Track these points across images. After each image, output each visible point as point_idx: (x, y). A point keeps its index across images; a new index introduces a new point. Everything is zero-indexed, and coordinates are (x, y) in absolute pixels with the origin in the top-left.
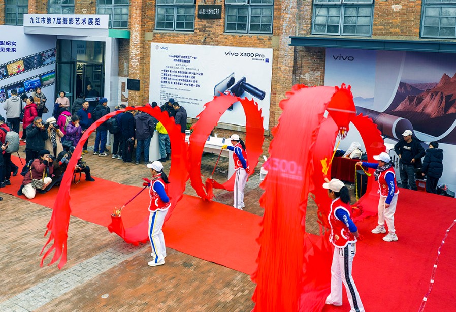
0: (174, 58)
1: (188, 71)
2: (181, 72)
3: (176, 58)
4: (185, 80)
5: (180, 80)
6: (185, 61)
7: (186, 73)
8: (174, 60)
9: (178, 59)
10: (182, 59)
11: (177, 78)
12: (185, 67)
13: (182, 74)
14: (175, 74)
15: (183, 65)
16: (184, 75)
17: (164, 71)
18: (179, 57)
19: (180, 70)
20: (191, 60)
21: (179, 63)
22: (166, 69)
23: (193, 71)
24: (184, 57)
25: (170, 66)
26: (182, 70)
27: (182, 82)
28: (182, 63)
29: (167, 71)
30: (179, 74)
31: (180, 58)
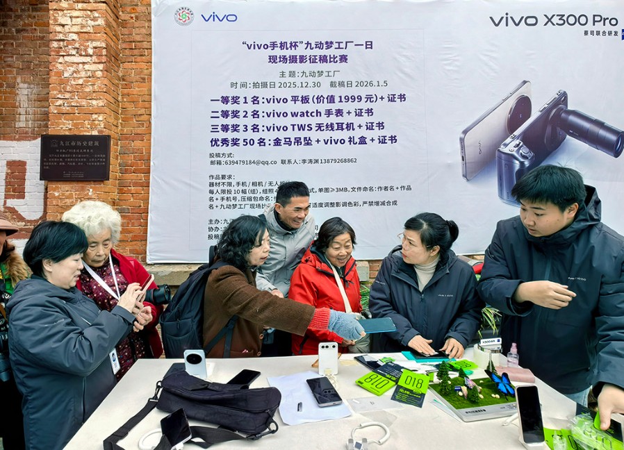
0: (270, 52)
1: (338, 92)
2: (305, 100)
3: (278, 52)
4: (330, 127)
5: (301, 128)
6: (323, 59)
7: (331, 99)
8: (273, 59)
9: (288, 53)
10: (308, 53)
11: (289, 121)
12: (325, 81)
13: (311, 107)
14: (280, 108)
15: (312, 74)
16: (323, 107)
17: (225, 100)
18: (294, 45)
19: (301, 92)
20: (350, 51)
21: (297, 67)
22: (231, 93)
23: (363, 92)
24: (319, 45)
25: (250, 81)
26: (311, 92)
27: (314, 135)
28: (307, 66)
29: (235, 100)
30: (300, 107)
31: (300, 51)
